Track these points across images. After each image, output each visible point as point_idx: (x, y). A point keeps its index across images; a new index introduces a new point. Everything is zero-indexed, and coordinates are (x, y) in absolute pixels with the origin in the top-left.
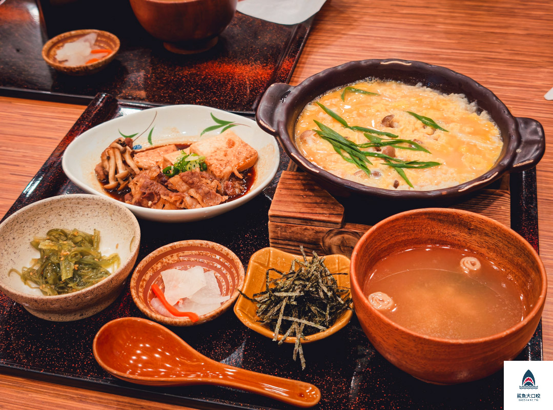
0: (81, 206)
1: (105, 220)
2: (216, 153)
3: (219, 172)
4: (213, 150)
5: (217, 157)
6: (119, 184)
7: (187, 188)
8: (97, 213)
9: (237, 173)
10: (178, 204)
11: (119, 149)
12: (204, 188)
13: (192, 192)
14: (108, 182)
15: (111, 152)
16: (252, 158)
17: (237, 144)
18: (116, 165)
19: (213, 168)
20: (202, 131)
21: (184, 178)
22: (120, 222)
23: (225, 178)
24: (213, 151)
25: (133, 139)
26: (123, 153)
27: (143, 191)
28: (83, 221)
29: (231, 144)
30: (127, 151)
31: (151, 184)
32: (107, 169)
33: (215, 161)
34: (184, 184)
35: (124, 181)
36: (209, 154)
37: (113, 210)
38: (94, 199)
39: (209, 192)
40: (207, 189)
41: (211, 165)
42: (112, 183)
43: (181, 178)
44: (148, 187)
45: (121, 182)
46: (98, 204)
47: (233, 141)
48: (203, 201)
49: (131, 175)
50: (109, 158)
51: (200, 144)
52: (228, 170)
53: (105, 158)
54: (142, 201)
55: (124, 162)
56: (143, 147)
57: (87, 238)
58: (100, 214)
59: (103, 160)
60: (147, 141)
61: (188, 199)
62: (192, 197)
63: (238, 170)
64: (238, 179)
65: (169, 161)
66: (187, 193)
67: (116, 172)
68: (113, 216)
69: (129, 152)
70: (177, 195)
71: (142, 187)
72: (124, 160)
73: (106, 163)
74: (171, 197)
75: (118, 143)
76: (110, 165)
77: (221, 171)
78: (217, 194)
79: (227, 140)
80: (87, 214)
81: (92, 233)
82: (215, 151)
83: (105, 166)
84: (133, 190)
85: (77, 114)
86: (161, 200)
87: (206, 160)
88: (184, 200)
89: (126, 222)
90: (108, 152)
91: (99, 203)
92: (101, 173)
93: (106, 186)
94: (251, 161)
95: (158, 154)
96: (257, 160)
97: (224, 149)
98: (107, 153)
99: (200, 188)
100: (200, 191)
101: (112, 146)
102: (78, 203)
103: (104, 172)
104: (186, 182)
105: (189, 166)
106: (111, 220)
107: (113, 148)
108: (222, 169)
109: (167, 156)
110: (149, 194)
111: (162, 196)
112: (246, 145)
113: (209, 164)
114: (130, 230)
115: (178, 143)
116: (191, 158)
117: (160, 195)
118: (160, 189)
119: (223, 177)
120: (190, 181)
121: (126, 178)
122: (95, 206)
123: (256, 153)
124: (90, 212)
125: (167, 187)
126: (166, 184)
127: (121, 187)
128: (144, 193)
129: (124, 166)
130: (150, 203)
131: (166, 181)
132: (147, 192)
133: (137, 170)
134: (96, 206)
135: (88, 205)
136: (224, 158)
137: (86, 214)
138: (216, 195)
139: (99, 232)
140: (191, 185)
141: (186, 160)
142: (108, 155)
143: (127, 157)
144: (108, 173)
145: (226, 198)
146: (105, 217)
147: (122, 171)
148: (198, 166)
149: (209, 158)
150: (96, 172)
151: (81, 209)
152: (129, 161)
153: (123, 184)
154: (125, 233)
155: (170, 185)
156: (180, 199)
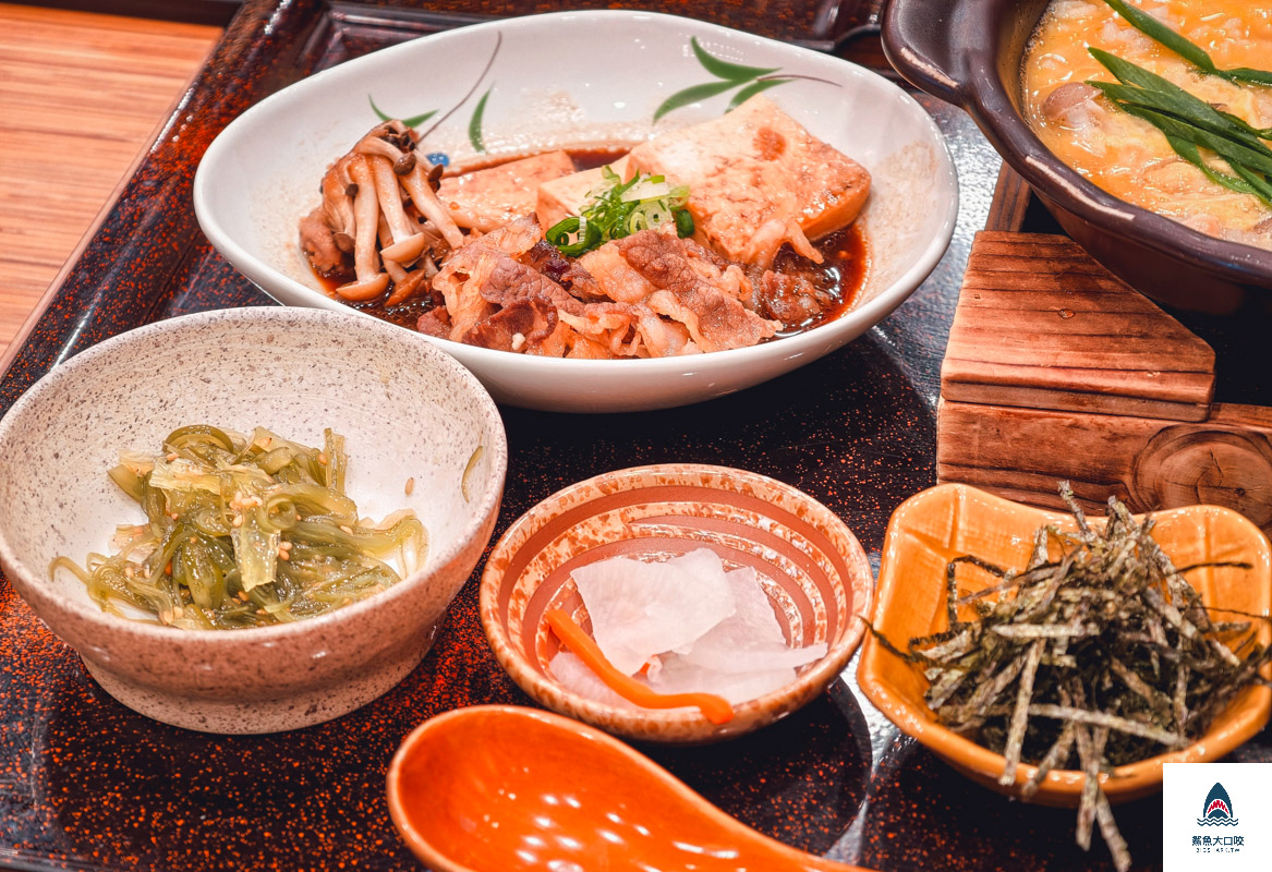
0: (278, 350)
1: (364, 397)
2: (722, 176)
3: (739, 242)
4: (711, 166)
5: (728, 191)
6: (390, 284)
7: (646, 288)
8: (334, 372)
9: (803, 245)
10: (616, 341)
11: (389, 159)
12: (703, 289)
13: (664, 300)
14: (351, 277)
15: (362, 169)
16: (850, 193)
17: (793, 146)
18: (381, 212)
19: (714, 228)
20: (658, 103)
21: (636, 252)
22: (418, 403)
23: (761, 262)
24: (711, 169)
25: (421, 129)
26: (403, 173)
27: (492, 299)
28: (285, 405)
29: (772, 145)
30: (417, 169)
31: (519, 275)
32: (348, 231)
33: (723, 204)
34: (632, 274)
35: (408, 270)
36: (702, 180)
37: (395, 359)
39: (720, 303)
40: (715, 292)
41: (709, 217)
42: (367, 279)
43: (625, 253)
44: (508, 287)
45: (399, 276)
46: (341, 344)
47: (778, 135)
48: (701, 331)
49: (434, 250)
50: (353, 192)
52: (770, 232)
53: (341, 191)
54: (491, 331)
55: (409, 207)
56: (452, 161)
57: (303, 460)
58: (345, 378)
59: (331, 201)
60: (465, 139)
61: (651, 328)
62: (665, 318)
63: (807, 233)
64: (802, 264)
65: (558, 203)
66: (646, 304)
67: (380, 239)
68: (392, 382)
69: (424, 169)
70: (614, 312)
71: (492, 283)
72: (406, 197)
73: (342, 210)
74: (594, 319)
75: (385, 138)
76: (361, 215)
77: (747, 239)
78: (746, 310)
79: (755, 133)
80: (301, 379)
81: (321, 445)
82: (720, 171)
83: (337, 219)
84: (451, 301)
86: (559, 327)
87: (691, 201)
88: (639, 328)
89: (441, 403)
90: (348, 168)
91: (344, 337)
92: (326, 244)
93: (347, 290)
94: (847, 205)
95: (509, 185)
96: (866, 199)
97: (750, 162)
98: (346, 174)
99: (690, 289)
100: (692, 299)
101: (363, 149)
102: (270, 339)
103: (335, 242)
104: (641, 269)
105: (636, 217)
106: (385, 398)
107: (369, 156)
108: (749, 231)
109: (552, 187)
110: (515, 307)
111: (562, 315)
112: (826, 148)
113: (702, 214)
114: (458, 427)
115: (575, 148)
116: (645, 191)
117: (554, 310)
118: (549, 290)
119: (754, 259)
120: (657, 265)
121: (413, 263)
122: (328, 350)
123: (863, 176)
124: (310, 371)
125: (567, 286)
126: (565, 277)
127: (401, 291)
128: (496, 307)
129: (407, 219)
130: (518, 339)
131: (564, 269)
132: (507, 302)
133: (453, 234)
134: (334, 348)
135: (305, 346)
136: (753, 193)
137: (294, 376)
138: (744, 315)
139: (342, 438)
140: (659, 278)
141: (628, 197)
142: (349, 182)
143: (418, 186)
144: (352, 243)
145: (778, 325)
146: (363, 387)
147: (403, 238)
148: (667, 216)
149: (699, 193)
150: (308, 240)
151: (278, 359)
152: (424, 201)
153: (406, 281)
154: (439, 439)
155: (578, 282)
156: (622, 326)
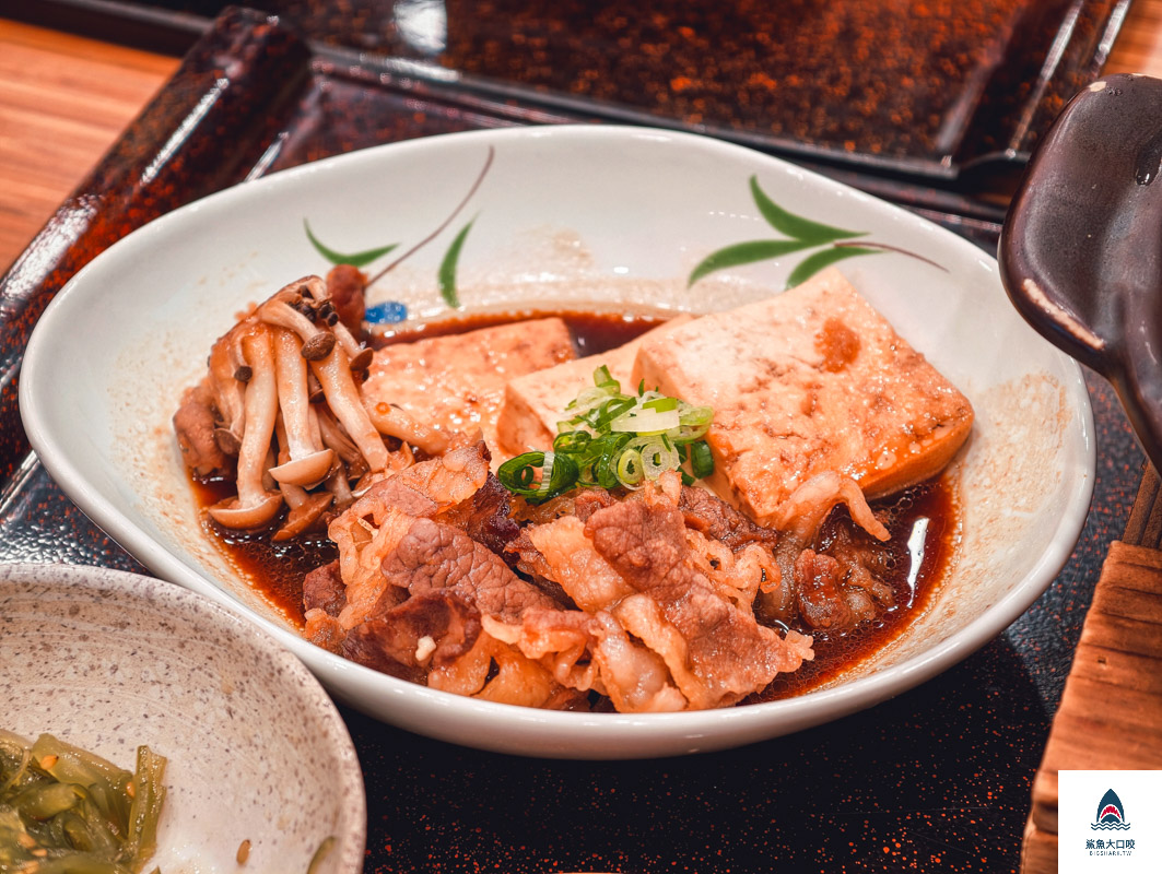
0: (86, 627)
1: (198, 707)
2: (763, 393)
3: (772, 499)
4: (751, 373)
5: (768, 418)
6: (282, 510)
7: (617, 587)
8: (161, 666)
9: (861, 511)
10: (563, 667)
11: (298, 337)
12: (699, 599)
13: (639, 610)
14: (230, 493)
15: (260, 346)
16: (941, 434)
17: (872, 351)
18: (279, 410)
19: (743, 472)
20: (696, 260)
21: (607, 535)
22: (268, 733)
23: (801, 531)
24: (750, 381)
25: (370, 270)
26: (315, 357)
27: (397, 579)
28: (90, 701)
29: (840, 348)
30: (336, 348)
31: (439, 547)
32: (233, 428)
33: (758, 439)
34: (600, 564)
35: (309, 493)
36: (733, 397)
37: (242, 666)
38: (151, 601)
39: (723, 619)
40: (717, 603)
41: (734, 456)
42: (251, 503)
43: (592, 533)
44: (421, 564)
45: (297, 500)
46: (172, 629)
47: (851, 335)
48: (689, 667)
49: (347, 466)
50: (245, 376)
51: (690, 339)
52: (819, 489)
53: (229, 372)
54: (388, 631)
55: (319, 403)
56: (411, 317)
57: (100, 793)
58: (175, 676)
59: (216, 381)
60: (433, 284)
61: (614, 655)
62: (636, 642)
63: (867, 492)
64: (860, 537)
65: (531, 410)
66: (614, 615)
67: (276, 447)
68: (236, 694)
69: (346, 352)
70: (563, 628)
71: (396, 558)
72: (315, 388)
73: (230, 398)
74: (533, 635)
75: (296, 304)
76: (252, 410)
77: (784, 494)
78: (761, 629)
79: (820, 328)
80: (115, 669)
81: (128, 763)
82: (761, 384)
83: (223, 407)
84: (347, 563)
85: (127, 97)
86: (482, 640)
87: (714, 431)
88: (597, 656)
89: (297, 743)
90: (243, 343)
91: (176, 621)
92: (205, 441)
93: (222, 513)
94: (935, 452)
95: (479, 362)
96: (965, 443)
97: (806, 373)
98: (239, 350)
99: (680, 596)
100: (679, 611)
101: (267, 316)
102: (75, 611)
103: (216, 440)
104: (613, 560)
105: (629, 455)
106: (224, 714)
107: (274, 328)
108: (790, 481)
109: (524, 386)
110: (423, 601)
111: (488, 624)
112: (915, 359)
113: (724, 452)
114: (312, 787)
115: (580, 309)
116: (649, 421)
117: (477, 617)
118: (481, 579)
119: (791, 525)
120: (636, 556)
121: (318, 486)
122: (154, 635)
123: (963, 408)
124: (127, 659)
125: (512, 560)
126: (510, 546)
127: (294, 523)
128: (402, 593)
129: (314, 418)
130: (425, 646)
131: (511, 534)
132: (420, 588)
133: (374, 450)
134: (161, 635)
135: (123, 625)
136: (801, 426)
137: (106, 663)
138: (757, 637)
139: (164, 761)
140: (639, 576)
141: (621, 425)
142: (242, 362)
143: (335, 377)
144: (237, 446)
145: (801, 648)
146: (198, 693)
147: (303, 455)
148: (671, 459)
149: (726, 419)
150: (182, 431)
151: (84, 638)
152: (341, 401)
153: (304, 509)
154: (289, 794)
155: (528, 557)
156: (575, 646)
